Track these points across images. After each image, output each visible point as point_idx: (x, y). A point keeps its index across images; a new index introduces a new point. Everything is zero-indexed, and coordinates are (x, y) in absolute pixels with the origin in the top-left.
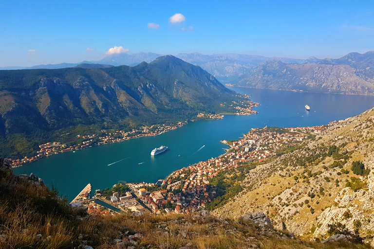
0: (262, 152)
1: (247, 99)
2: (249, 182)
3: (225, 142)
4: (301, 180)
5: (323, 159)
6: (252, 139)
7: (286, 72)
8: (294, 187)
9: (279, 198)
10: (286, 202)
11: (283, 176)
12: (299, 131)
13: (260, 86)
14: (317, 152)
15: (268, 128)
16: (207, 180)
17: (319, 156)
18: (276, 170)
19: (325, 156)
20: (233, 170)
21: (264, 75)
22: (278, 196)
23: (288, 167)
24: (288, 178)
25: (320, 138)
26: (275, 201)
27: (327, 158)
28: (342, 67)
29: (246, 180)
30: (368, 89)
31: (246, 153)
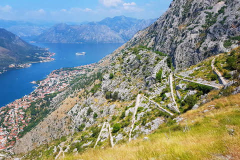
0: (60, 84)
1: (47, 51)
2: (53, 106)
3: (33, 82)
4: (83, 97)
5: (94, 82)
6: (53, 77)
7: (70, 31)
8: (80, 102)
9: (72, 112)
10: (76, 113)
11: (72, 97)
12: (82, 68)
13: (54, 41)
14: (91, 78)
15: (63, 68)
16: (23, 111)
17: (92, 80)
18: (68, 94)
19: (95, 80)
20: (41, 101)
21: (56, 33)
22: (70, 111)
23: (76, 91)
24: (76, 97)
25: (93, 70)
26: (69, 114)
27: (96, 81)
28: (103, 26)
29: (51, 105)
30: (117, 39)
31: (50, 87)
